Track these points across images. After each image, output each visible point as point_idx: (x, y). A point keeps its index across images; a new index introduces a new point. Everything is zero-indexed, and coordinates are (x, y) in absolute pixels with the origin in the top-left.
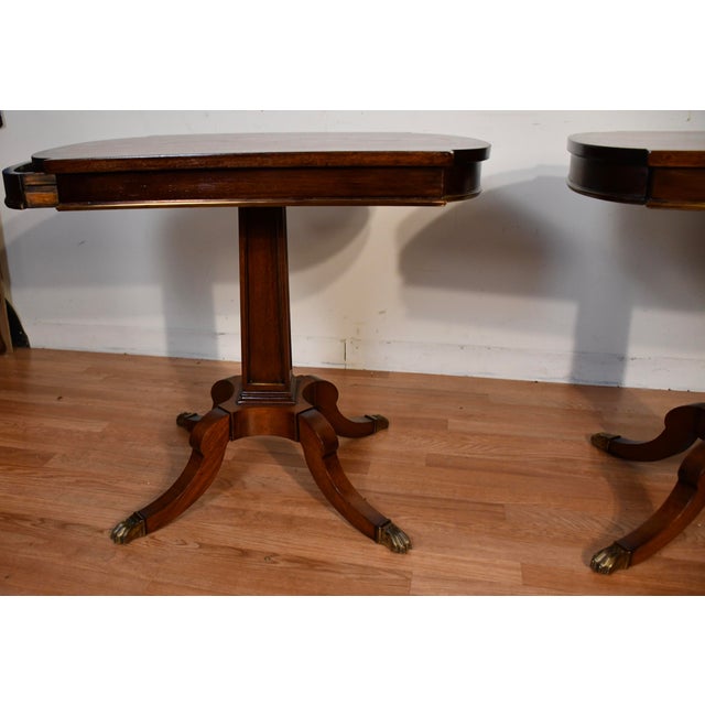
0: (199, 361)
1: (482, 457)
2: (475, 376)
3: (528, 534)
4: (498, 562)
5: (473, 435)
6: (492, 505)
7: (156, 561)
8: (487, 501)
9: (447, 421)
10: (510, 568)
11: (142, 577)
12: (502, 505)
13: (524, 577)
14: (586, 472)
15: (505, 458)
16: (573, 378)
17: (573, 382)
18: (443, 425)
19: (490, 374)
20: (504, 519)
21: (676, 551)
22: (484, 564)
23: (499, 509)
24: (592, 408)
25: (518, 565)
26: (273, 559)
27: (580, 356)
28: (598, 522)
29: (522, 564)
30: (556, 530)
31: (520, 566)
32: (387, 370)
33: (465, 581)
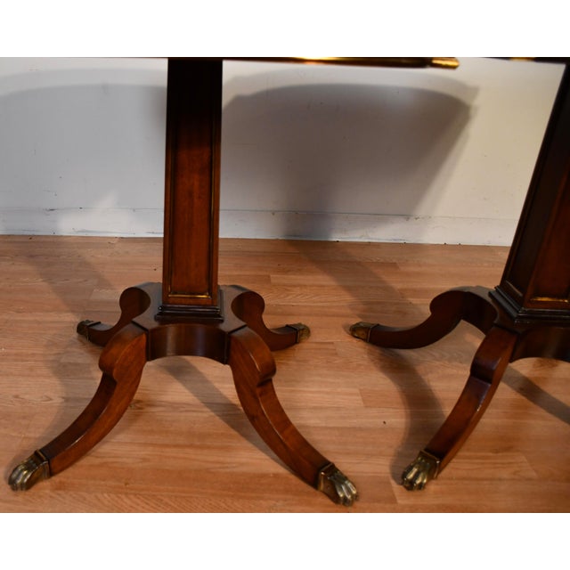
0: (31, 237)
1: (305, 304)
3: (360, 365)
4: (339, 390)
5: (294, 286)
7: (24, 418)
9: (269, 277)
10: (351, 394)
11: (14, 434)
12: (332, 343)
13: (364, 400)
18: (267, 280)
20: (336, 354)
22: (327, 393)
23: (331, 347)
25: (356, 391)
26: (138, 405)
29: (360, 390)
31: (359, 392)
33: (315, 408)
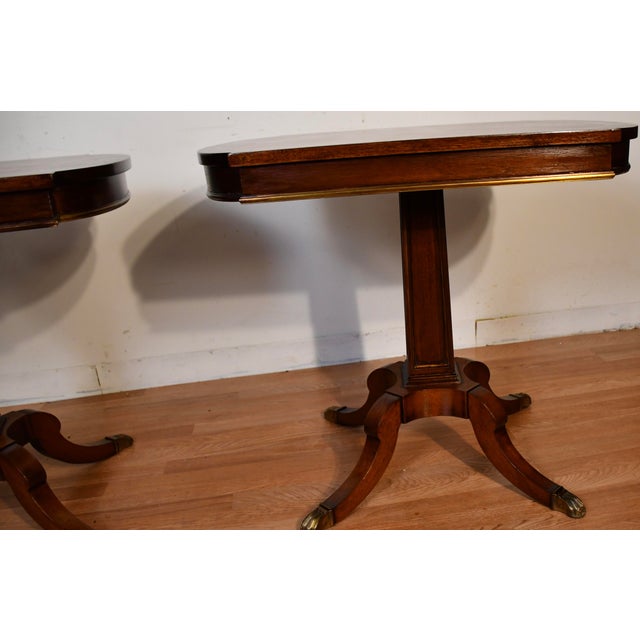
1: (220, 453)
2: (229, 377)
5: (217, 433)
6: (221, 497)
8: (218, 494)
9: (193, 426)
12: (231, 495)
14: (316, 446)
15: (242, 450)
16: (319, 361)
17: (320, 365)
18: (188, 431)
19: (241, 372)
20: (231, 508)
21: (379, 499)
23: (228, 500)
24: (332, 386)
27: (322, 341)
28: (317, 489)
30: (277, 507)
32: (143, 388)
